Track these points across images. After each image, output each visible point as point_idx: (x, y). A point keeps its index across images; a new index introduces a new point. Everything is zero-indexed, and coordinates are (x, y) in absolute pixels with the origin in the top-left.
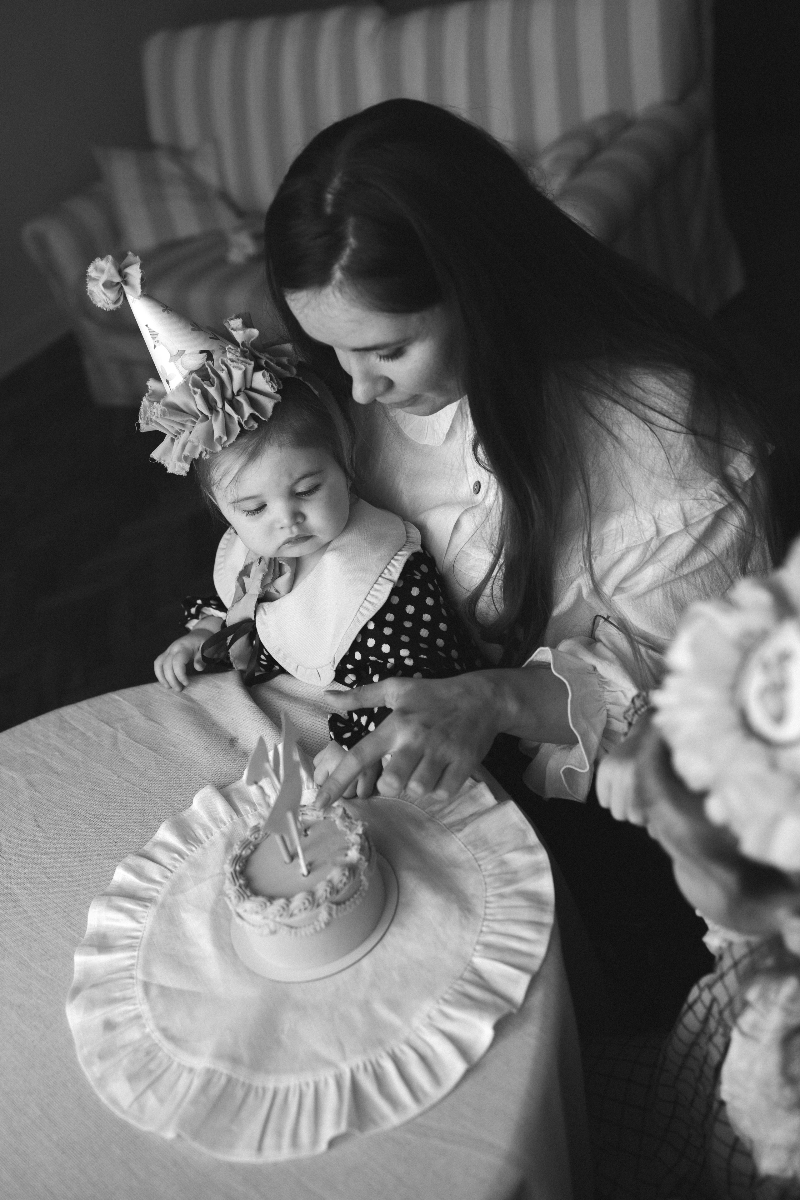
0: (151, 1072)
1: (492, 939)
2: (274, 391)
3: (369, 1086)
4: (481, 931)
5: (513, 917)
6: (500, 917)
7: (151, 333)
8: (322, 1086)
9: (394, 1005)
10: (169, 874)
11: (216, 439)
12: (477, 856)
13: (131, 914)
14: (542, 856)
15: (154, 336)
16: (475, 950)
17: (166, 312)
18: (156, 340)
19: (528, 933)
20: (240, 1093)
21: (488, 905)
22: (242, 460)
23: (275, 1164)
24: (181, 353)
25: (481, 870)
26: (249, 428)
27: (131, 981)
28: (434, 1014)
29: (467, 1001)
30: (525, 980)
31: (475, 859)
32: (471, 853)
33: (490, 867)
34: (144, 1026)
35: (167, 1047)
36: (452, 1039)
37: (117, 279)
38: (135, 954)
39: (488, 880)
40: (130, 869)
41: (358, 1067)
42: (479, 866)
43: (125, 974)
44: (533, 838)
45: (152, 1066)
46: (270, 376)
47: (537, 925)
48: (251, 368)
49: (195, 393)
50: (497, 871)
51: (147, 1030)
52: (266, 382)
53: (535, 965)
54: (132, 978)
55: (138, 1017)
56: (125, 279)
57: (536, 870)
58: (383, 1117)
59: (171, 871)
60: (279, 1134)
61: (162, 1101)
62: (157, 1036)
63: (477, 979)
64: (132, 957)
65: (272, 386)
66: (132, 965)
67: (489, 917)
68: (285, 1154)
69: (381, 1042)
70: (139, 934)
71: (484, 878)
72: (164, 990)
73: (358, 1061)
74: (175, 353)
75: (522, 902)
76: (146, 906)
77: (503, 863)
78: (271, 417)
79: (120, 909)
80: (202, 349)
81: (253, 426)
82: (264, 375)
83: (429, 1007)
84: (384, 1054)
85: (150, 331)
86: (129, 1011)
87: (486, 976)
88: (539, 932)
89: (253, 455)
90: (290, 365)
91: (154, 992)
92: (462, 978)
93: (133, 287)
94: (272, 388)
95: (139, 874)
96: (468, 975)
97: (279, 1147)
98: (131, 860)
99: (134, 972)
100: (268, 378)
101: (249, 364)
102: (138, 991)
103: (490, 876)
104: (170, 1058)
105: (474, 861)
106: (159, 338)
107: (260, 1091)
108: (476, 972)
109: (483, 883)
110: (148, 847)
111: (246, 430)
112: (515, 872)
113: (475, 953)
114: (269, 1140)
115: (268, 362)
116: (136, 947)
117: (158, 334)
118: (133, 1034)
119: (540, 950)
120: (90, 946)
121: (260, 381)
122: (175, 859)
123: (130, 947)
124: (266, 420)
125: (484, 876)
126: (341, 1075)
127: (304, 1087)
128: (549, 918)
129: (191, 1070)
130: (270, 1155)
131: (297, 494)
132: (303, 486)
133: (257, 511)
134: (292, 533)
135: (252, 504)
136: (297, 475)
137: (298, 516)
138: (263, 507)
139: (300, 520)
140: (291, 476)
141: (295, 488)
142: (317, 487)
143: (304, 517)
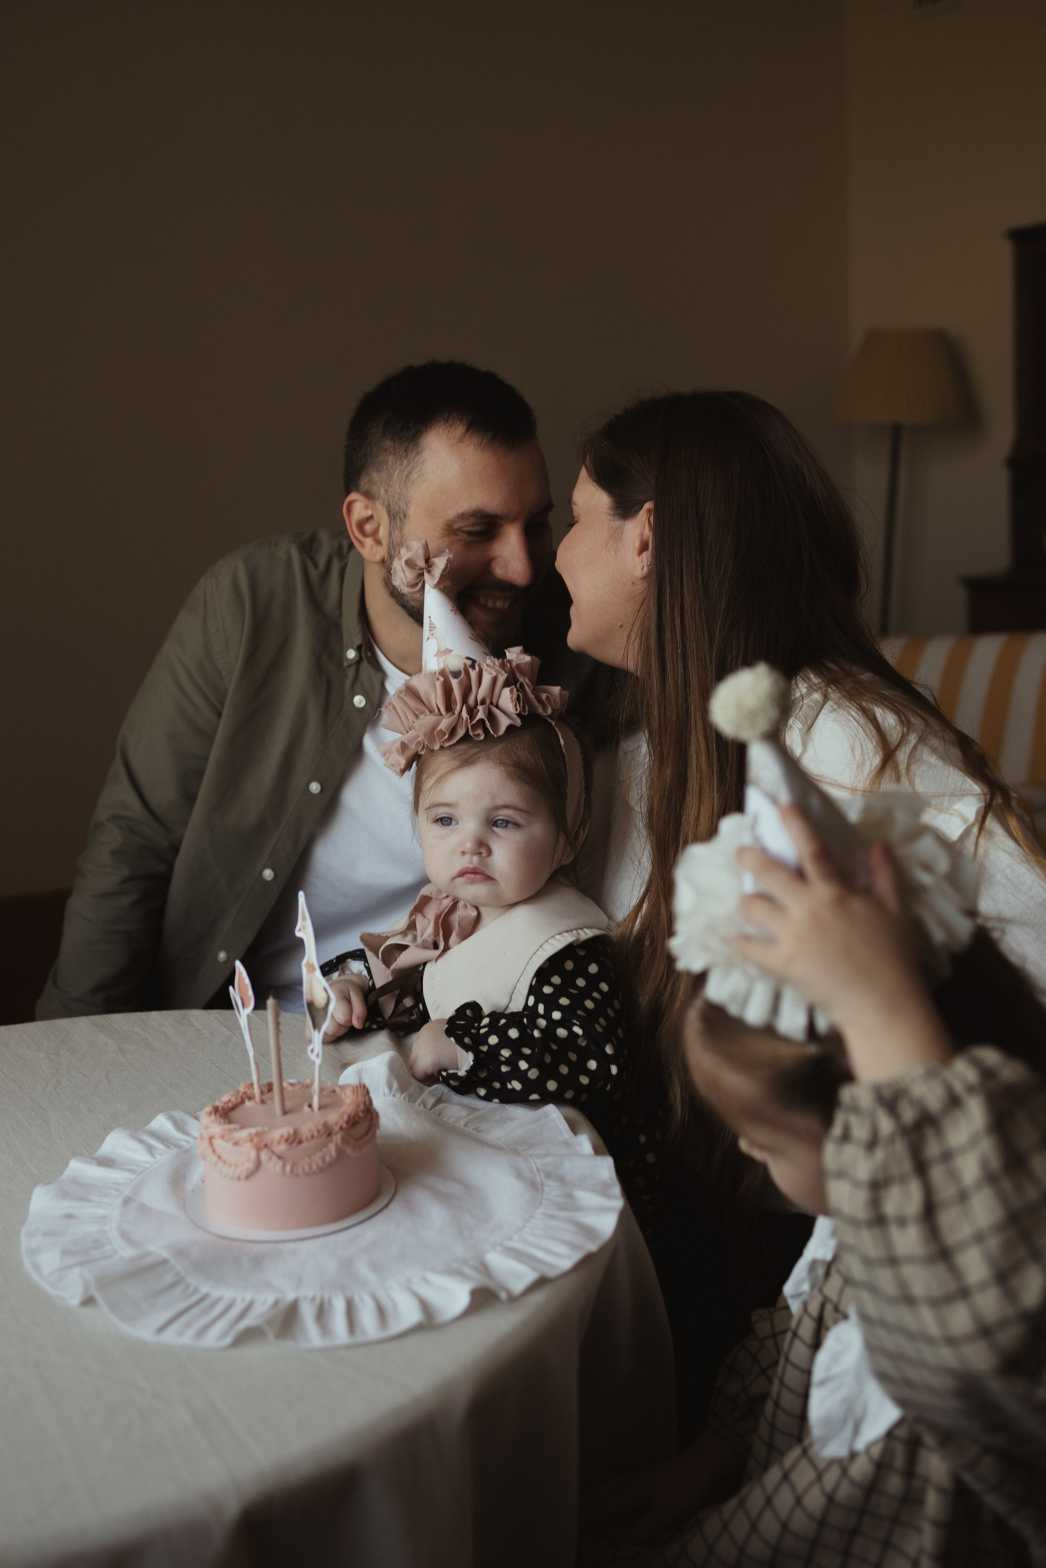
1: (517, 1245)
2: (516, 712)
3: (308, 1312)
4: (511, 1238)
5: (553, 1235)
6: (538, 1232)
7: (430, 625)
11: (438, 731)
13: (150, 1149)
15: (431, 629)
16: (494, 1248)
17: (453, 613)
18: (432, 632)
19: (562, 1249)
20: (169, 1278)
21: (531, 1220)
22: (455, 763)
23: (168, 1346)
24: (448, 651)
25: (542, 1193)
26: (473, 734)
27: (115, 1193)
28: (415, 1278)
29: (457, 1274)
31: (542, 1183)
32: (540, 1178)
34: (106, 1225)
35: (118, 1243)
36: (422, 1301)
37: (421, 563)
38: (133, 1176)
39: (545, 1202)
40: (171, 1119)
41: (306, 1297)
42: (543, 1189)
43: (112, 1187)
45: (93, 1252)
46: (518, 696)
47: (576, 1247)
48: (502, 679)
49: (438, 679)
51: (107, 1228)
52: (512, 698)
53: (552, 1273)
54: (118, 1191)
55: (104, 1218)
56: (430, 569)
57: (603, 1210)
58: (303, 1338)
60: (188, 1325)
62: (113, 1234)
63: (481, 1268)
64: (128, 1178)
65: (516, 706)
66: (124, 1183)
67: (527, 1230)
68: (187, 1339)
70: (147, 1165)
72: (143, 1207)
73: (308, 1292)
74: (443, 649)
75: (568, 1227)
76: (170, 1149)
78: (501, 736)
80: (469, 656)
81: (479, 735)
82: (511, 691)
83: (413, 1272)
85: (431, 623)
86: (97, 1212)
87: (492, 1270)
88: (574, 1251)
89: (467, 762)
90: (546, 702)
91: (133, 1205)
92: (464, 1262)
93: (433, 576)
94: (514, 708)
96: (472, 1262)
97: (180, 1335)
98: (179, 1114)
99: (122, 1188)
100: (515, 696)
101: (502, 675)
102: (117, 1201)
105: (539, 1184)
106: (435, 632)
107: (191, 1289)
108: (483, 1264)
109: (539, 1202)
111: (470, 735)
112: (579, 1207)
114: (177, 1326)
115: (523, 684)
116: (137, 1172)
117: (435, 627)
118: (89, 1227)
119: (565, 1264)
121: (507, 699)
123: (131, 1171)
124: (495, 736)
125: (542, 1198)
126: (284, 1298)
130: (170, 1337)
131: (492, 823)
132: (504, 814)
133: (445, 821)
134: (471, 862)
135: (442, 812)
136: (500, 802)
137: (482, 847)
138: (453, 822)
139: (484, 851)
140: (493, 798)
141: (495, 813)
142: (517, 825)
143: (490, 852)
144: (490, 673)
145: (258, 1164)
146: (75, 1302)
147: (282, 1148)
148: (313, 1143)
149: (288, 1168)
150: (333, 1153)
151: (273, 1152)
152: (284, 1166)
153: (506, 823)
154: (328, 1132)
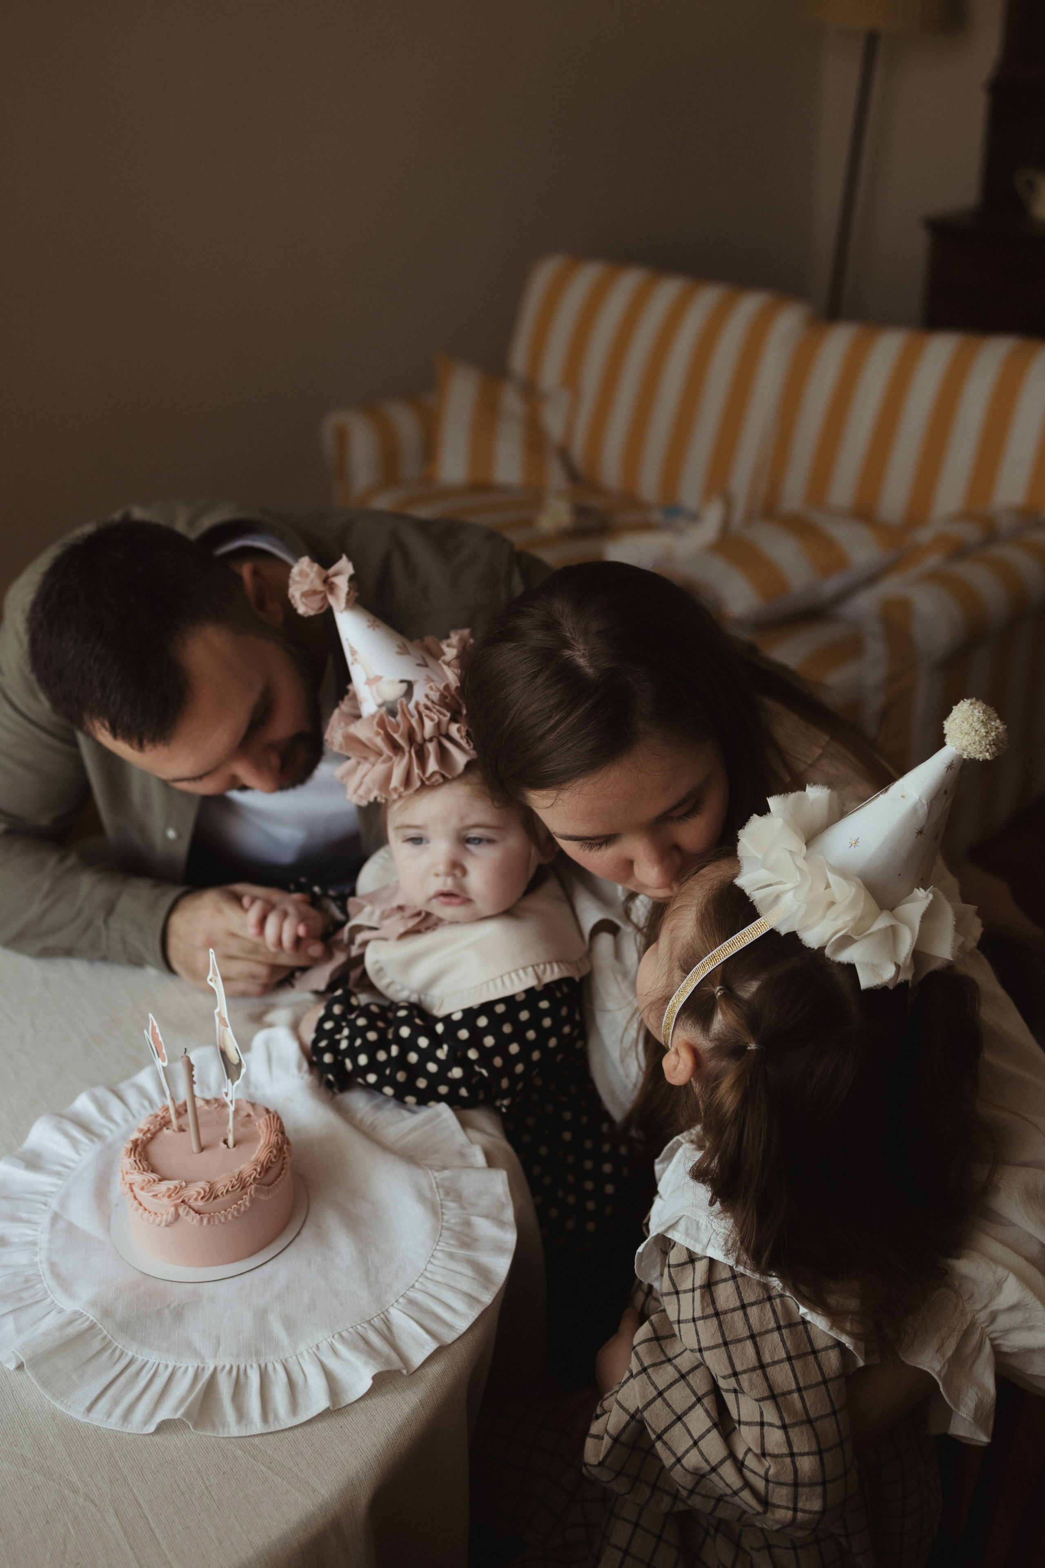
0: (22, 1299)
1: (419, 1297)
2: (470, 746)
3: (225, 1388)
4: (413, 1286)
5: (452, 1283)
6: (438, 1278)
7: (354, 648)
8: (179, 1374)
9: (289, 1324)
10: (130, 1118)
11: (391, 789)
12: (445, 1203)
13: (74, 1143)
14: (510, 1238)
15: (353, 653)
16: (397, 1301)
17: (371, 628)
18: (354, 658)
19: (459, 1304)
20: (96, 1345)
21: (432, 1260)
23: (97, 1429)
24: (380, 676)
25: (442, 1219)
26: (430, 783)
27: (43, 1207)
28: (324, 1346)
29: (362, 1345)
30: (431, 1346)
31: (441, 1205)
32: (440, 1197)
33: (453, 1221)
34: (36, 1254)
35: (49, 1281)
36: (329, 1377)
37: (321, 588)
38: (60, 1182)
39: (445, 1233)
40: (96, 1100)
41: (224, 1367)
42: (443, 1214)
43: (42, 1199)
44: (509, 1214)
45: (25, 1294)
46: (468, 729)
47: (472, 1299)
50: (458, 1228)
51: (37, 1259)
52: (462, 737)
53: (450, 1337)
54: (45, 1204)
55: (34, 1243)
56: (331, 588)
57: (498, 1248)
58: (224, 1424)
59: (134, 1117)
60: (116, 1403)
61: (19, 1331)
62: (44, 1268)
63: (385, 1329)
64: (55, 1185)
66: (52, 1192)
67: (428, 1275)
68: (113, 1423)
69: (258, 1353)
70: (73, 1165)
71: (442, 1229)
72: (71, 1228)
73: (226, 1361)
74: (372, 676)
75: (469, 1272)
76: (92, 1141)
77: (467, 1224)
78: (460, 774)
79: (66, 1134)
80: (404, 678)
81: (436, 781)
82: (459, 724)
83: (322, 1337)
84: (255, 1366)
85: (353, 646)
86: (28, 1235)
87: (395, 1330)
88: (470, 1306)
91: (61, 1225)
92: (369, 1322)
94: (468, 742)
95: (102, 1108)
96: (377, 1322)
97: (109, 1415)
98: (101, 1092)
99: (49, 1200)
100: (463, 733)
101: (445, 716)
102: (45, 1219)
103: (448, 1229)
104: (46, 1292)
105: (439, 1207)
106: (358, 658)
107: (118, 1353)
108: (387, 1323)
109: (439, 1233)
110: (123, 1086)
112: (475, 1240)
113: (395, 1305)
114: (104, 1404)
116: (63, 1176)
117: (357, 652)
118: (21, 1258)
119: (463, 1325)
120: (21, 1159)
121: (455, 733)
122: (143, 1106)
123: (58, 1174)
124: (453, 777)
125: (442, 1226)
126: (203, 1369)
127: (161, 1368)
128: (487, 1298)
129: (61, 1311)
130: (96, 1418)
131: (464, 840)
132: (474, 833)
133: (417, 841)
134: (445, 884)
135: (412, 833)
136: (470, 821)
137: (457, 867)
138: (424, 841)
139: (458, 873)
140: (462, 819)
141: (465, 833)
142: (490, 841)
143: (464, 872)
144: (432, 720)
145: (177, 1216)
146: (11, 1366)
147: (200, 1204)
148: (228, 1197)
149: (205, 1221)
150: (248, 1204)
151: (190, 1207)
152: (202, 1219)
153: (479, 841)
154: (242, 1184)
